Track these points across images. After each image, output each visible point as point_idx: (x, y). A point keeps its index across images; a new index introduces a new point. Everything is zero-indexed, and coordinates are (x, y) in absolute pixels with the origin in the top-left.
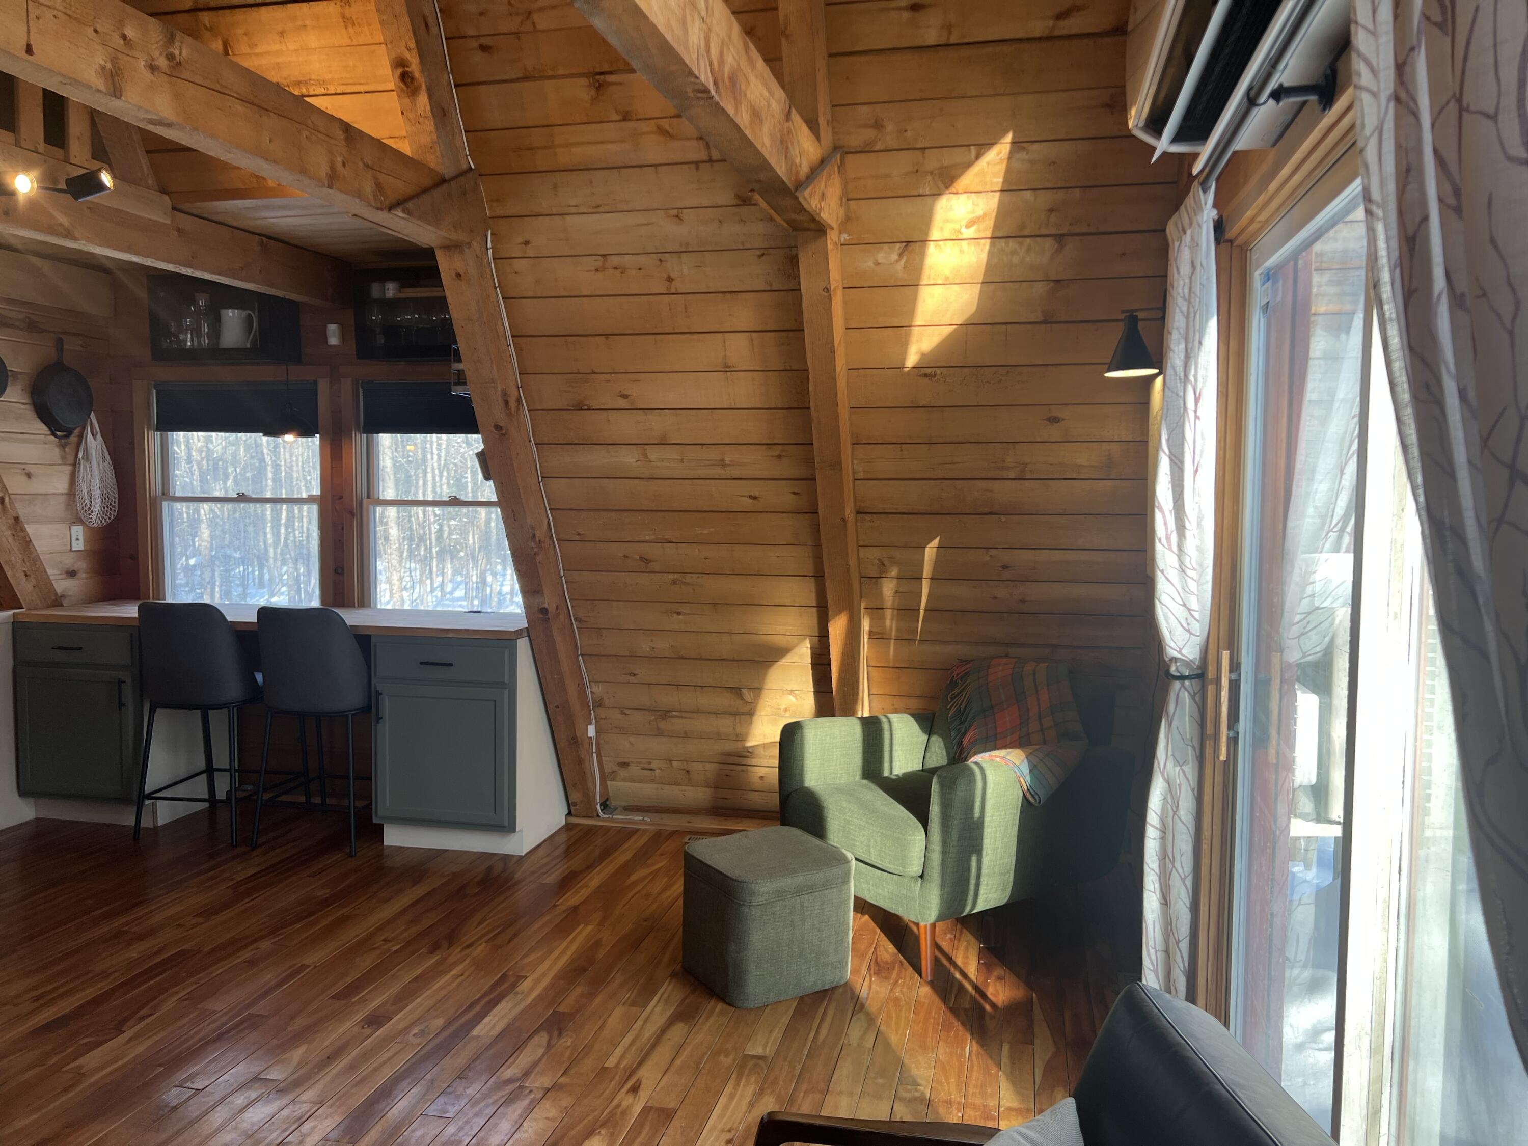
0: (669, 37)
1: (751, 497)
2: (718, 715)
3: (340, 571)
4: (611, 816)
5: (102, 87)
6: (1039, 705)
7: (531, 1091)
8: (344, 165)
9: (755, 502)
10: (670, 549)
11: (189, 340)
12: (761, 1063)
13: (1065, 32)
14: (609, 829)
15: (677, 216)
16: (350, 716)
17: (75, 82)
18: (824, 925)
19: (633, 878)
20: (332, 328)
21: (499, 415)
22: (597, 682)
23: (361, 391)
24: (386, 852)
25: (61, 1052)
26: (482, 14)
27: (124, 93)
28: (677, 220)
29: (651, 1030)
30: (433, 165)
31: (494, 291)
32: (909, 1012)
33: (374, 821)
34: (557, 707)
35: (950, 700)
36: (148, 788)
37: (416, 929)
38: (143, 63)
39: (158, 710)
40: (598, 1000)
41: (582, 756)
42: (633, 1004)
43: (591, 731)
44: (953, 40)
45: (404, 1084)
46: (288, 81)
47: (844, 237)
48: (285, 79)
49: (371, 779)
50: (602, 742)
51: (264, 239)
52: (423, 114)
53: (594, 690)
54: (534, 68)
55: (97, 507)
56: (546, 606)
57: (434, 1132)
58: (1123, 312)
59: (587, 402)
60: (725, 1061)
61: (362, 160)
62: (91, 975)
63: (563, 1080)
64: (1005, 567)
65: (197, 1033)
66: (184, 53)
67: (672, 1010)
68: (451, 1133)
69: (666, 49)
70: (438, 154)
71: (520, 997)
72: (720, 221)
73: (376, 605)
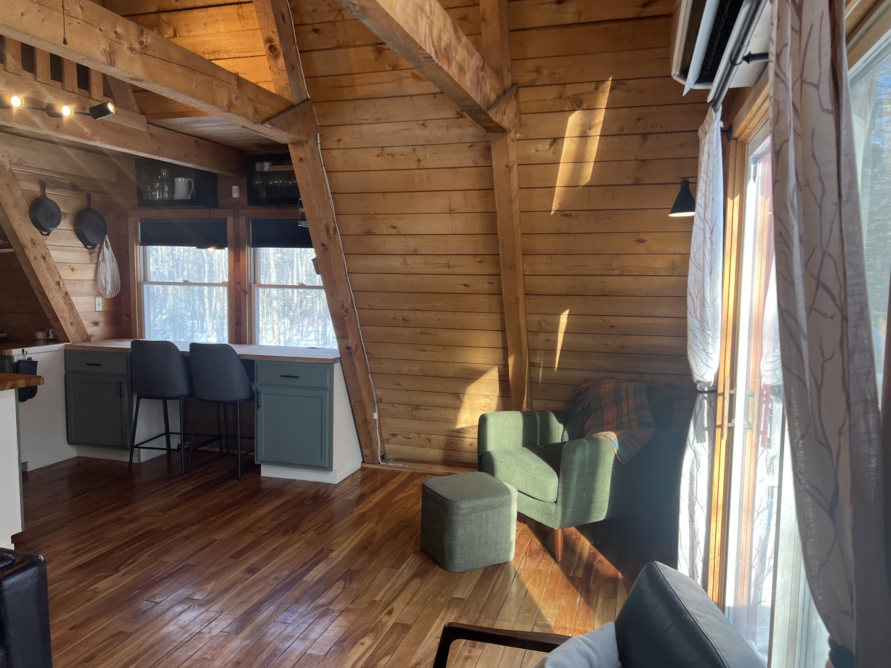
0: (406, 29)
1: (465, 285)
2: (447, 409)
3: (239, 324)
4: (386, 464)
5: (105, 61)
6: (628, 407)
7: (333, 611)
8: (236, 99)
9: (467, 288)
10: (419, 314)
11: (158, 195)
12: (461, 602)
13: (648, 15)
14: (384, 471)
15: (423, 125)
16: (238, 404)
17: (90, 58)
18: (500, 527)
19: (396, 498)
20: (235, 188)
21: (324, 238)
22: (379, 388)
23: (251, 223)
24: (262, 480)
25: (85, 581)
26: (314, 11)
27: (116, 64)
28: (423, 127)
29: (401, 581)
30: (286, 98)
31: (321, 167)
32: (547, 578)
33: (256, 463)
34: (356, 402)
35: (578, 403)
36: (136, 442)
37: (275, 523)
38: (126, 47)
39: (141, 399)
40: (373, 564)
41: (370, 430)
42: (392, 567)
43: (376, 416)
44: (582, 20)
45: (265, 604)
46: (208, 51)
47: (518, 136)
48: (207, 50)
49: (254, 439)
50: (381, 422)
51: (197, 139)
52: (281, 69)
53: (377, 393)
54: (343, 41)
55: (109, 287)
56: (350, 345)
57: (280, 630)
58: (680, 178)
59: (373, 231)
60: (441, 600)
61: (247, 96)
62: (104, 540)
63: (351, 606)
64: (612, 327)
65: (157, 573)
66: (149, 40)
67: (413, 572)
68: (289, 632)
69: (406, 35)
70: (290, 91)
71: (330, 561)
72: (447, 127)
73: (258, 343)
